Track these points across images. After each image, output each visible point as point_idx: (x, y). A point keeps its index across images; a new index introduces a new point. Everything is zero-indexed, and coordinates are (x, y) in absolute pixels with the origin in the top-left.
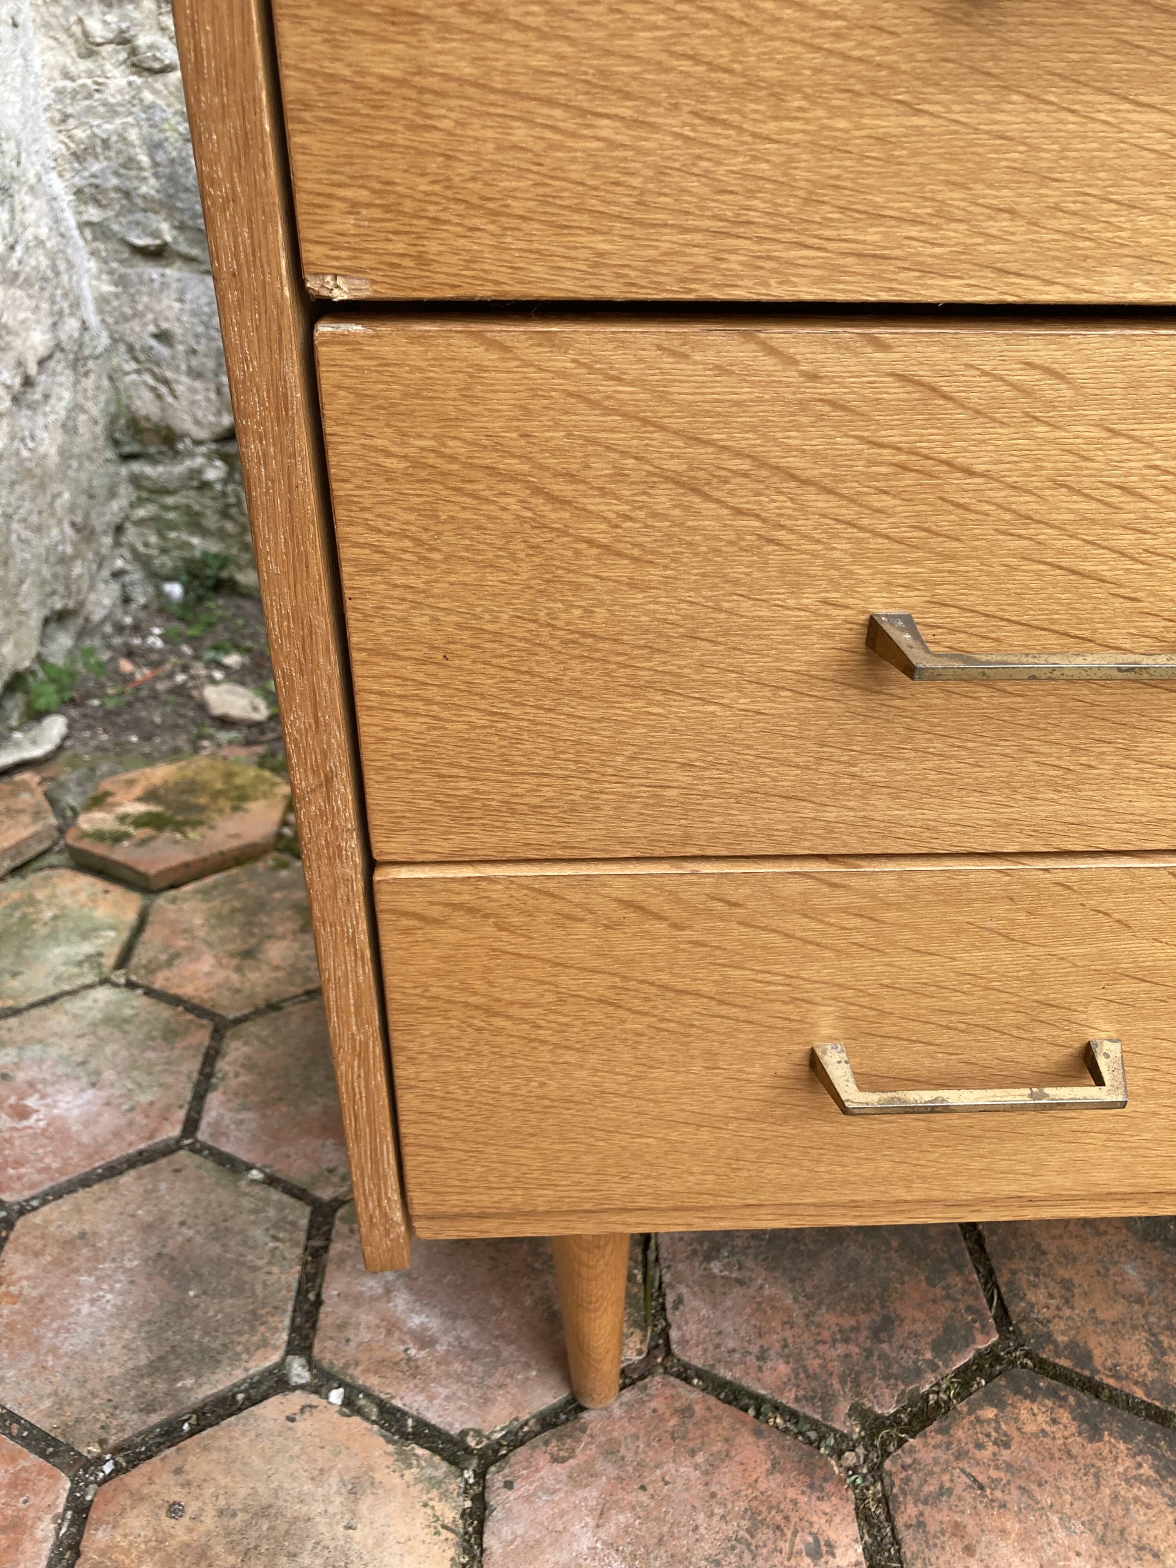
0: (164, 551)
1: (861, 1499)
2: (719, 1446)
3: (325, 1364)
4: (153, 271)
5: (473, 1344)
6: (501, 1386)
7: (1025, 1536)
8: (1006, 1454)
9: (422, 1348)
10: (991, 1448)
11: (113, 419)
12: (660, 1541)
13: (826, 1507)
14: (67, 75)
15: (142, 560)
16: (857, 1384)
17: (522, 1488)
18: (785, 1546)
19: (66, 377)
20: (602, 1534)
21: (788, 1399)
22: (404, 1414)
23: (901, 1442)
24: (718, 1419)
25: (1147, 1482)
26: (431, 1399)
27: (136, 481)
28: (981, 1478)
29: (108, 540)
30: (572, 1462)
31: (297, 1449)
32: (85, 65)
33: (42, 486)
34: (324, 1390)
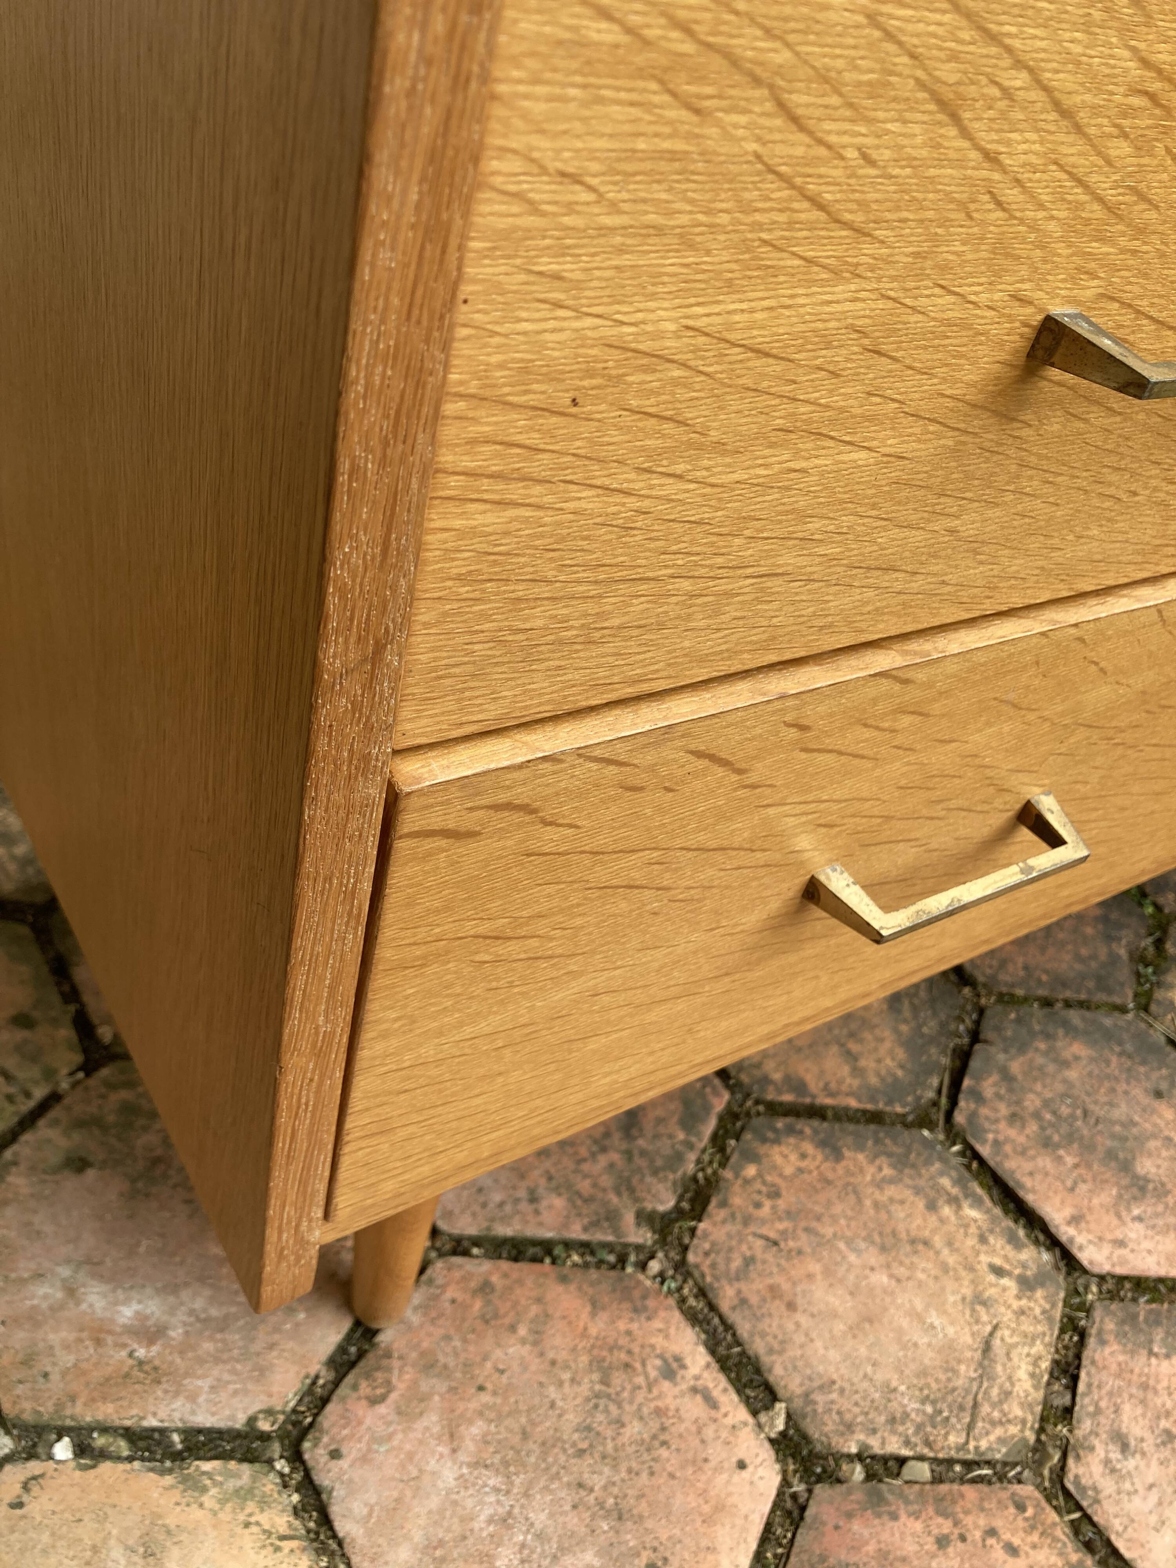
1: (682, 1301)
2: (534, 1310)
3: (28, 1417)
5: (214, 1312)
6: (271, 1347)
7: (828, 1272)
8: (781, 1203)
9: (151, 1342)
10: (767, 1204)
12: (525, 1435)
13: (657, 1324)
16: (632, 1190)
17: (352, 1451)
18: (640, 1380)
20: (462, 1457)
21: (576, 1232)
22: (162, 1431)
23: (693, 1231)
24: (520, 1282)
25: (891, 1181)
26: (192, 1398)
28: (772, 1235)
30: (394, 1396)
31: (45, 1538)
34: (40, 1450)
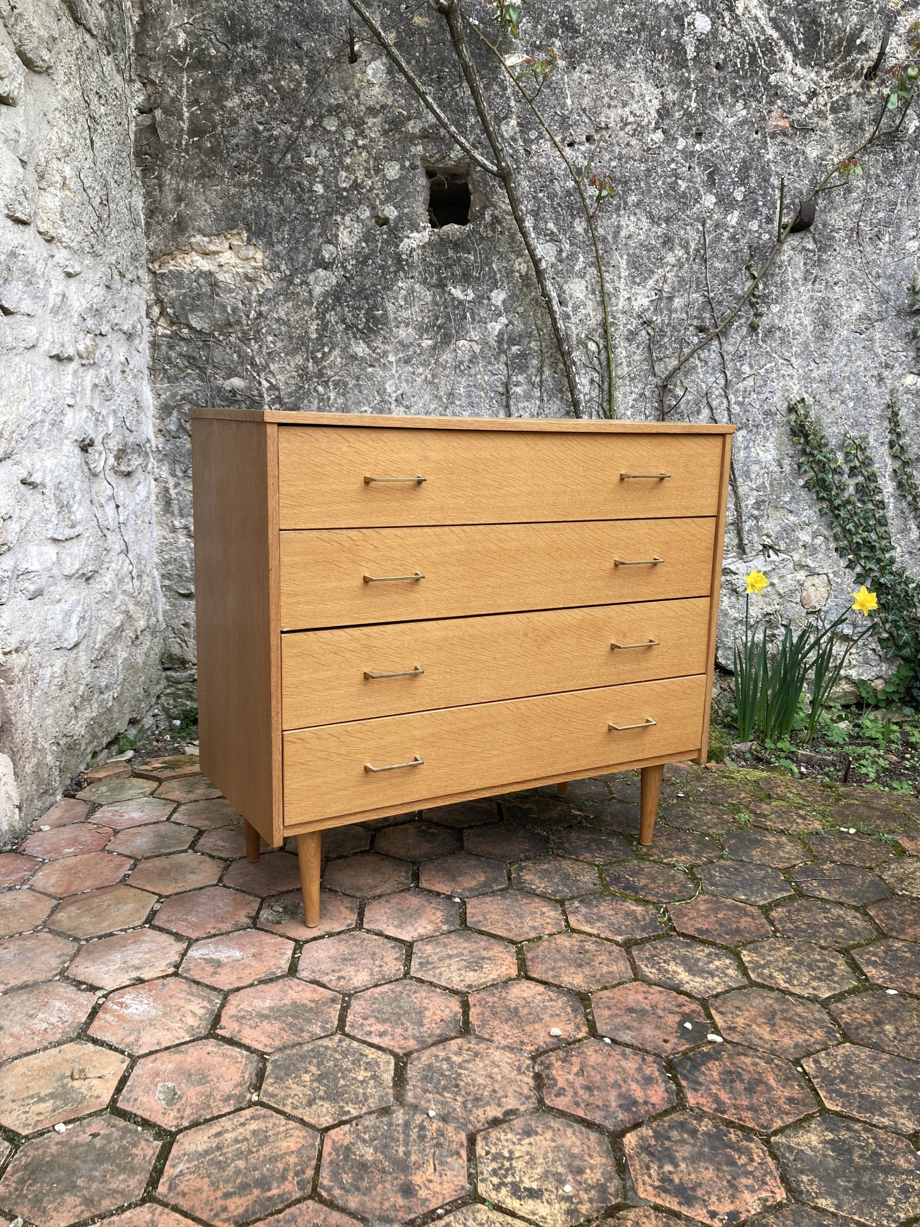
0: (175, 707)
4: (186, 602)
11: (163, 654)
14: (165, 538)
15: (165, 710)
19: (149, 637)
27: (168, 678)
29: (154, 700)
32: (171, 535)
33: (136, 673)
